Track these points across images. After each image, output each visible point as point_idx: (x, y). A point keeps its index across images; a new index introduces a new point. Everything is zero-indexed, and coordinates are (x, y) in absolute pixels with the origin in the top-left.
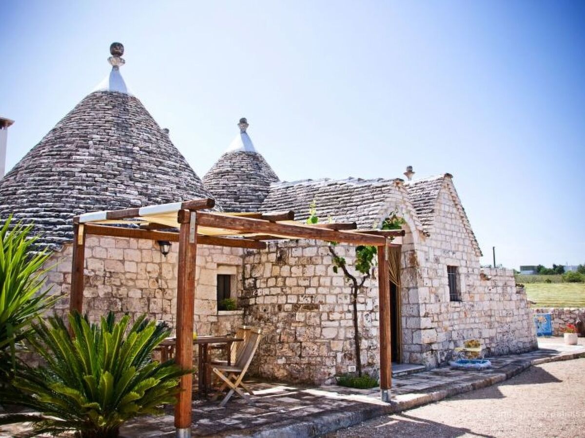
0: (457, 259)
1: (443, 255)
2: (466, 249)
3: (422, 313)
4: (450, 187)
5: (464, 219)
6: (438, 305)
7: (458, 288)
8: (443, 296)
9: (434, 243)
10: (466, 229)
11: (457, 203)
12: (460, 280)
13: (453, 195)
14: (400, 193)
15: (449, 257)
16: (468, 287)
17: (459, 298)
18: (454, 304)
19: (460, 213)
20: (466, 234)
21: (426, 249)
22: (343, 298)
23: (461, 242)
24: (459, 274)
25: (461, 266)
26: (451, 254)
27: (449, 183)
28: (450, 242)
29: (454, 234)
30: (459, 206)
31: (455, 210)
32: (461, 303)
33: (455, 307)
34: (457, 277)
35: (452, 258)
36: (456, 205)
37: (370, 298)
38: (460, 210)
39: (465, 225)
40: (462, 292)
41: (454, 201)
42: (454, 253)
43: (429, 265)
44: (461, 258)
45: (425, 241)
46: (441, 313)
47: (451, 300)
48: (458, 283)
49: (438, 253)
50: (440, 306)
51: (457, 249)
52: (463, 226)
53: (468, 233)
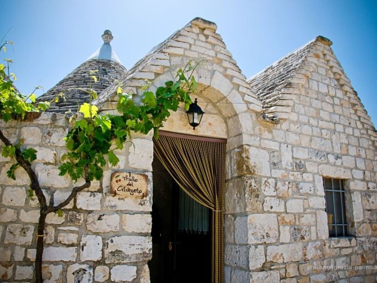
0: (345, 168)
1: (314, 159)
2: (363, 153)
3: (255, 264)
4: (328, 57)
5: (358, 107)
6: (299, 246)
7: (348, 215)
8: (313, 229)
9: (292, 138)
10: (363, 123)
11: (342, 82)
12: (351, 201)
13: (335, 70)
14: (209, 46)
15: (328, 163)
16: (368, 213)
17: (350, 230)
18: (339, 242)
19: (349, 98)
20: (364, 131)
21: (274, 146)
22: (17, 232)
23: (354, 141)
24: (350, 192)
25: (354, 179)
26: (331, 158)
27: (326, 52)
28: (331, 139)
29: (339, 128)
30: (346, 88)
31: (340, 94)
32: (353, 240)
33: (341, 248)
34: (347, 196)
35: (334, 165)
36: (342, 86)
37: (97, 234)
38: (348, 94)
39: (359, 117)
40: (355, 221)
41: (338, 80)
42: (337, 157)
43: (278, 173)
44: (353, 166)
45: (270, 132)
46: (306, 261)
47: (332, 235)
48: (348, 207)
49: (302, 155)
50: (305, 248)
51: (344, 152)
52: (357, 118)
53: (367, 130)
